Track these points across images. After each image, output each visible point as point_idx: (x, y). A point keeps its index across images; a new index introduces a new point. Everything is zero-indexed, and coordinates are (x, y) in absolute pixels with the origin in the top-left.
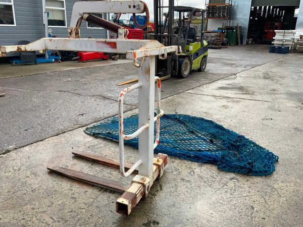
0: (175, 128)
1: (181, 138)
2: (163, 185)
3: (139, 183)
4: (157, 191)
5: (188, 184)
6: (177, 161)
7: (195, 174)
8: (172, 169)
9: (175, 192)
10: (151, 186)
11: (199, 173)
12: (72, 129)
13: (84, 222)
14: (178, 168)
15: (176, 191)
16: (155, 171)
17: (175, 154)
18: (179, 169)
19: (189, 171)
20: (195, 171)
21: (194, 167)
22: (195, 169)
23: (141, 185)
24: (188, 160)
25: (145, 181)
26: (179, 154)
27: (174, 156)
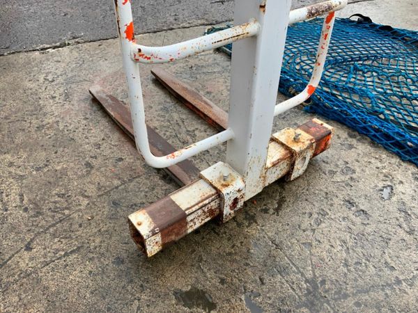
0: (402, 63)
1: (405, 90)
2: (289, 199)
3: (211, 184)
4: (266, 211)
5: (358, 220)
6: (363, 148)
7: (394, 199)
8: (337, 166)
9: (308, 233)
10: (246, 198)
11: (406, 199)
12: (188, 25)
13: (65, 231)
14: (356, 167)
15: (313, 230)
16: (274, 165)
17: (364, 128)
18: (354, 172)
19: (381, 185)
20: (399, 188)
21: (399, 177)
22: (401, 182)
23: (214, 191)
24: (393, 153)
25: (226, 186)
26: (377, 130)
27: (360, 133)
